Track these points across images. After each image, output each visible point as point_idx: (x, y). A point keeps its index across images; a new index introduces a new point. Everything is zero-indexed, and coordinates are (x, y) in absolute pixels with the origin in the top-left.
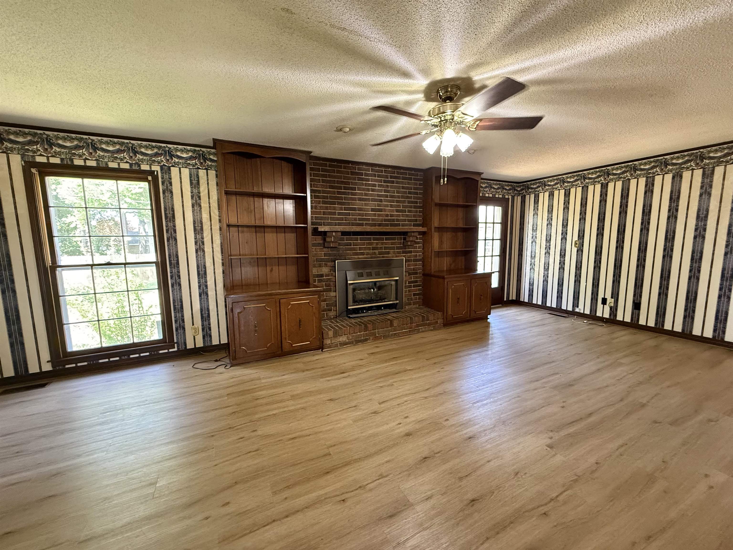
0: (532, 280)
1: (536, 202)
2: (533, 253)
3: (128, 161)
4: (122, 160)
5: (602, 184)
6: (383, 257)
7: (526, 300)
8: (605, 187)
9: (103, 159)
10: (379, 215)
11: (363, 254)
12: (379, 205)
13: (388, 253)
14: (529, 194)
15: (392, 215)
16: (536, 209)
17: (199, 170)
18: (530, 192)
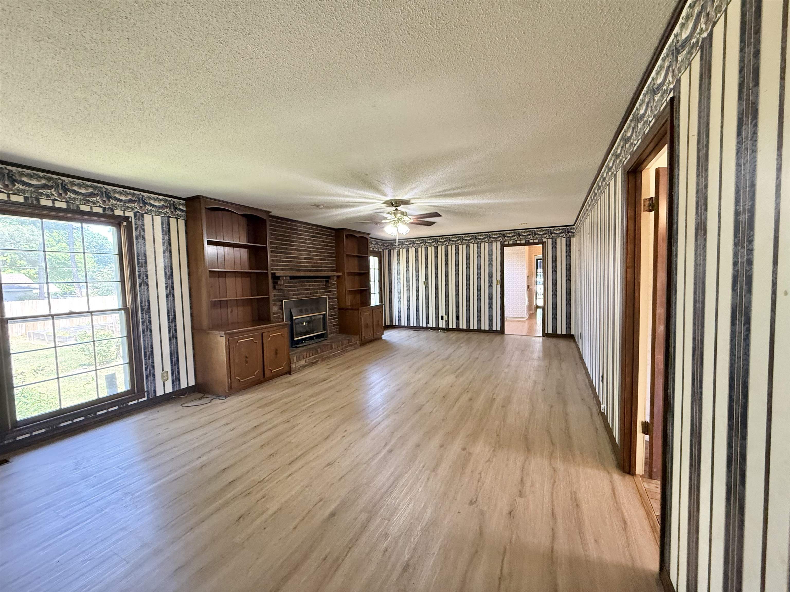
0: (400, 309)
1: (398, 255)
2: (399, 291)
3: (101, 205)
4: (94, 203)
5: (435, 247)
6: (314, 296)
7: (397, 324)
8: (436, 248)
9: (74, 201)
10: (309, 263)
11: (300, 294)
12: (309, 255)
13: (317, 293)
14: (393, 249)
15: (317, 263)
16: (398, 260)
17: (170, 219)
18: (394, 248)
